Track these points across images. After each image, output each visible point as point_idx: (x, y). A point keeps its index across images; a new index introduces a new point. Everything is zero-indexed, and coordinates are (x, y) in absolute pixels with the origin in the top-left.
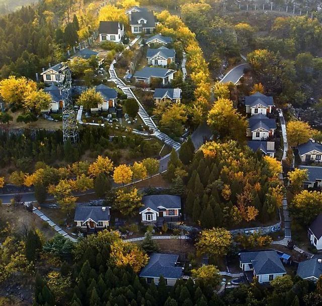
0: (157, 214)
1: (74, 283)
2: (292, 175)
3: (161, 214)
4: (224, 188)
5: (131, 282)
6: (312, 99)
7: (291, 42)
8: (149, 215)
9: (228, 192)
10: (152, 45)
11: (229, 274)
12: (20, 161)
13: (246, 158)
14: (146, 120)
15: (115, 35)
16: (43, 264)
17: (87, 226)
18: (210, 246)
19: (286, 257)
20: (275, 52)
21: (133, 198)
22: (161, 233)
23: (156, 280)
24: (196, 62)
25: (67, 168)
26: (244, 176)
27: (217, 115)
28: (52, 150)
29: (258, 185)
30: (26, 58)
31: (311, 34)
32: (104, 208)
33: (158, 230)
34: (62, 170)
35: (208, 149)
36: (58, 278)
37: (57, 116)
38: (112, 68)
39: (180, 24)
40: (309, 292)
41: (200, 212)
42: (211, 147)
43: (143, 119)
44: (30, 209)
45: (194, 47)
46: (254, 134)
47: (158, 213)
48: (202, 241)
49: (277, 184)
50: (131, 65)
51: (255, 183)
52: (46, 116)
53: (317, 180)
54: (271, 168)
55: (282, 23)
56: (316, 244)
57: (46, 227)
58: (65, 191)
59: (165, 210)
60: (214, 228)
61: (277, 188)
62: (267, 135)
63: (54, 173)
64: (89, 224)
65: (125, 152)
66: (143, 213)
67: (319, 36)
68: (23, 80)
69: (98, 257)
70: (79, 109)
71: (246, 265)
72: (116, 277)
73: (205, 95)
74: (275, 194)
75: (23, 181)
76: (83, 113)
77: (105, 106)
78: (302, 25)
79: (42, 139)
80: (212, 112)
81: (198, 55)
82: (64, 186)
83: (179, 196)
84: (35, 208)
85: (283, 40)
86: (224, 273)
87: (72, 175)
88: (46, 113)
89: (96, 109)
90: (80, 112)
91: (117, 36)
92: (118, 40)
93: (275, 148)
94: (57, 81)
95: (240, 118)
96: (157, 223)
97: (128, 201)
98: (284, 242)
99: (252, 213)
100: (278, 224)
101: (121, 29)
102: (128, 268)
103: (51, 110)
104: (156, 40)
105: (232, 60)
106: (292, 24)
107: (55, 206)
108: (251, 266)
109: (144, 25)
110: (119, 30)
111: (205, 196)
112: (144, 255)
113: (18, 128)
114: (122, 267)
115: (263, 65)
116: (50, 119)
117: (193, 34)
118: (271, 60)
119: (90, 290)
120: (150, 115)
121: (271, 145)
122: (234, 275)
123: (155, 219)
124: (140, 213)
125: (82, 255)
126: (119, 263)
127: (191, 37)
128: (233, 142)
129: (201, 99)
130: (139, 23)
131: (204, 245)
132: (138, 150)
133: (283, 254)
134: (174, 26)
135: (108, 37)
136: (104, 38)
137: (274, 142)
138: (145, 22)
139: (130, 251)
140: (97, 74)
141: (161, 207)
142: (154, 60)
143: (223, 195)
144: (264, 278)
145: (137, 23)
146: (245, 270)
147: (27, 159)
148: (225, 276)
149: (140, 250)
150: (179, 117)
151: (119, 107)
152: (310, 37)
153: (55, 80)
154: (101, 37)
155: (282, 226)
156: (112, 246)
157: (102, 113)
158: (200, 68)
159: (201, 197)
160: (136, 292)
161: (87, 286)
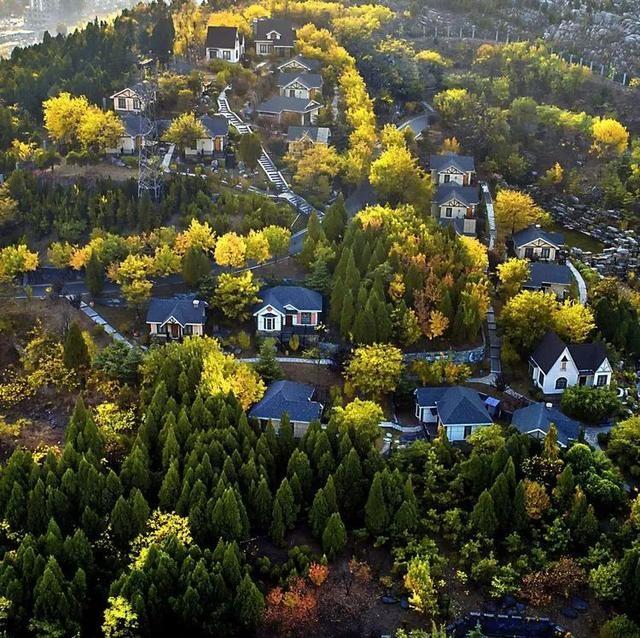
0: (282, 318)
1: (138, 421)
2: (505, 269)
3: (289, 319)
4: (394, 279)
5: (233, 422)
6: (534, 173)
7: (503, 82)
8: (270, 319)
9: (399, 287)
10: (287, 70)
11: (397, 427)
12: (66, 227)
13: (432, 233)
14: (272, 175)
15: (231, 51)
16: (90, 394)
17: (168, 333)
18: (367, 373)
19: (493, 402)
20: (479, 95)
21: (245, 288)
22: (287, 352)
23: (276, 423)
24: (355, 97)
25: (142, 237)
26: (427, 262)
27: (385, 169)
28: (119, 210)
29: (449, 279)
30: (90, 74)
31: (535, 70)
32: (196, 302)
33: (283, 347)
34: (134, 240)
35: (370, 216)
36: (114, 412)
37: (130, 160)
38: (222, 96)
39: (331, 42)
40: (531, 456)
41: (353, 318)
42: (374, 213)
43: (268, 174)
44: (76, 304)
45: (352, 77)
46: (444, 211)
47: (284, 316)
48: (354, 364)
49: (479, 278)
50: (253, 94)
51: (444, 275)
52: (114, 159)
53: (543, 284)
54: (470, 253)
55: (489, 52)
56: (542, 383)
57: (99, 335)
58: (134, 272)
59: (295, 312)
60: (374, 344)
61: (480, 284)
62: (464, 211)
63: (119, 244)
64: (169, 330)
65: (236, 221)
66: (260, 314)
67: (546, 73)
68: (82, 101)
69: (181, 379)
70: (167, 152)
71: (427, 410)
72: (209, 412)
73: (366, 140)
74: (475, 293)
75: (68, 258)
76: (173, 158)
77: (209, 146)
78: (520, 56)
79: (104, 193)
80: (377, 163)
81: (358, 86)
82: (133, 264)
83: (319, 292)
84: (83, 304)
85: (491, 80)
86: (389, 424)
87: (149, 250)
88: (115, 155)
89: (194, 152)
90: (168, 157)
91: (233, 52)
92: (234, 59)
93: (476, 231)
94: (136, 111)
95: (422, 177)
96: (281, 335)
97: (236, 292)
98: (489, 380)
99: (438, 324)
100: (480, 349)
101: (241, 44)
102: (230, 399)
103: (122, 150)
104: (294, 63)
105: (411, 105)
106: (504, 55)
107: (117, 303)
108: (434, 412)
109: (276, 42)
110: (237, 43)
111: (362, 290)
112: (258, 383)
113: (67, 175)
114: (221, 396)
115: (459, 113)
116: (119, 163)
117: (352, 59)
118: (471, 107)
119: (163, 433)
120: (279, 167)
121: (471, 225)
122: (405, 430)
123: (278, 327)
124: (255, 315)
125: (156, 375)
126: (215, 391)
127: (347, 62)
128: (410, 208)
129: (361, 147)
130: (269, 37)
131: (359, 371)
132: (256, 216)
133: (487, 397)
134: (323, 45)
135: (221, 52)
136: (213, 54)
137: (475, 221)
138: (278, 38)
139: (235, 372)
140: (198, 103)
141: (290, 307)
142: (288, 91)
143: (391, 294)
144: (455, 432)
145: (265, 38)
146: (424, 420)
147: (78, 225)
148: (390, 430)
149: (252, 372)
150: (324, 167)
151: (230, 151)
152: (532, 74)
153: (132, 109)
154: (208, 53)
155: (487, 354)
156: (205, 361)
157: (202, 157)
158: (360, 105)
159: (355, 293)
160: (240, 439)
161: (160, 427)
